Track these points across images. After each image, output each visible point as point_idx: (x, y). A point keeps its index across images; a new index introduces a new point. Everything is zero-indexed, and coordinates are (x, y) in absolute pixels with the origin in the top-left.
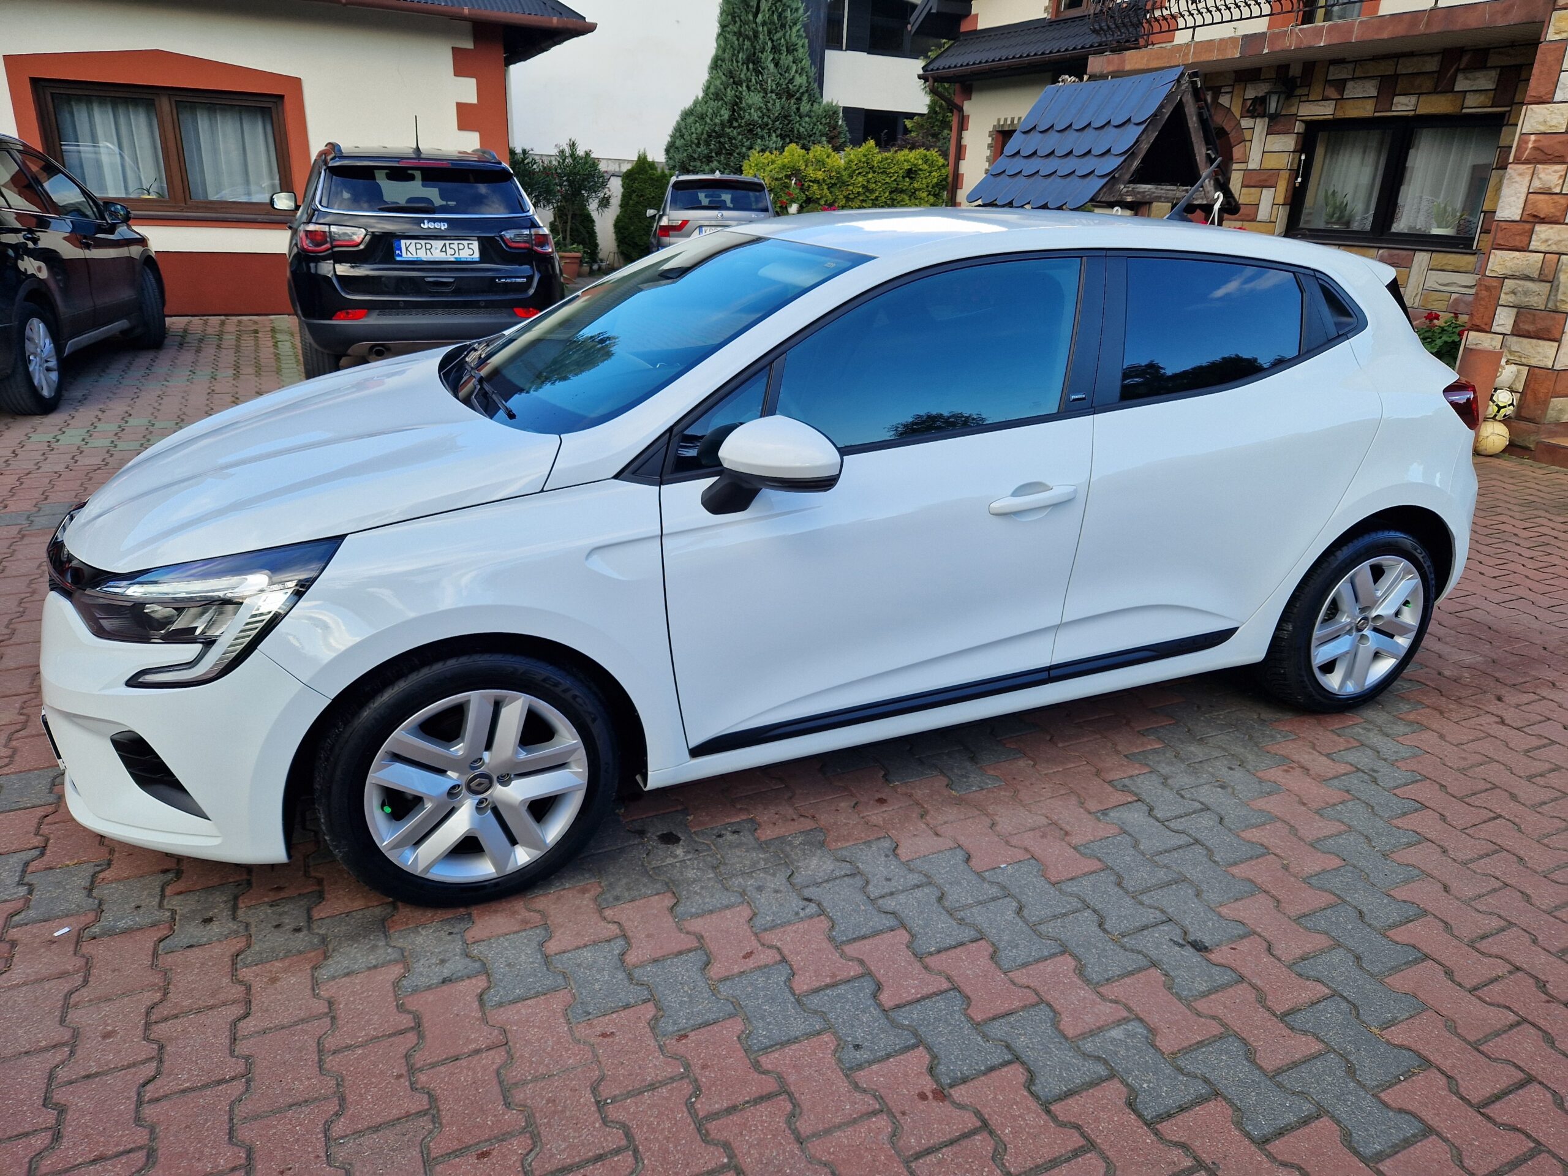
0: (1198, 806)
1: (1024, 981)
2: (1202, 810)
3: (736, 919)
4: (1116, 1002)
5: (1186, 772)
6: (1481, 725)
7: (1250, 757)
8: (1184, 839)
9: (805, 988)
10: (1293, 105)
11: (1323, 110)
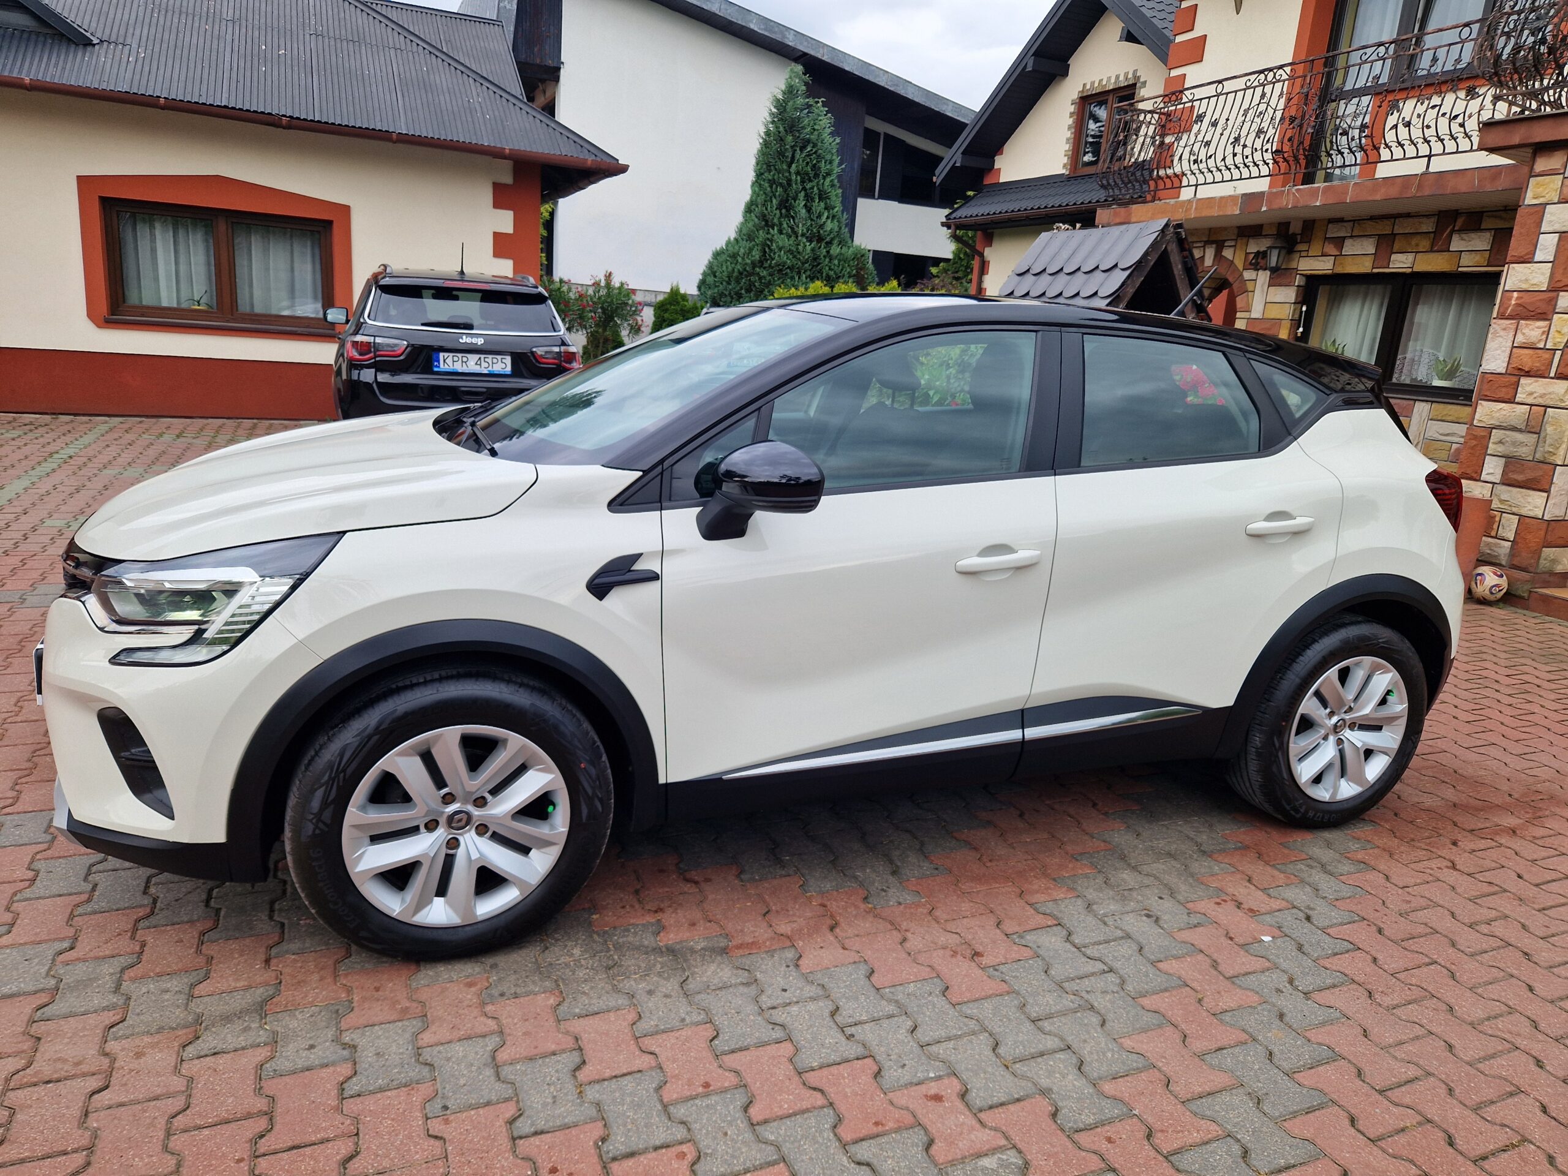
0: (1119, 933)
1: (903, 1102)
2: (1122, 938)
3: (618, 1024)
4: (995, 1129)
5: (1113, 898)
6: (1432, 869)
7: (1183, 887)
8: (1100, 966)
9: (675, 1096)
10: (1293, 260)
11: (1322, 265)
